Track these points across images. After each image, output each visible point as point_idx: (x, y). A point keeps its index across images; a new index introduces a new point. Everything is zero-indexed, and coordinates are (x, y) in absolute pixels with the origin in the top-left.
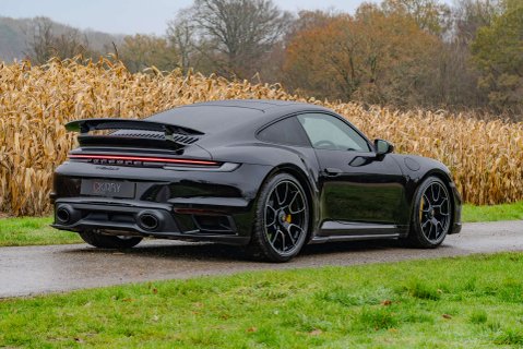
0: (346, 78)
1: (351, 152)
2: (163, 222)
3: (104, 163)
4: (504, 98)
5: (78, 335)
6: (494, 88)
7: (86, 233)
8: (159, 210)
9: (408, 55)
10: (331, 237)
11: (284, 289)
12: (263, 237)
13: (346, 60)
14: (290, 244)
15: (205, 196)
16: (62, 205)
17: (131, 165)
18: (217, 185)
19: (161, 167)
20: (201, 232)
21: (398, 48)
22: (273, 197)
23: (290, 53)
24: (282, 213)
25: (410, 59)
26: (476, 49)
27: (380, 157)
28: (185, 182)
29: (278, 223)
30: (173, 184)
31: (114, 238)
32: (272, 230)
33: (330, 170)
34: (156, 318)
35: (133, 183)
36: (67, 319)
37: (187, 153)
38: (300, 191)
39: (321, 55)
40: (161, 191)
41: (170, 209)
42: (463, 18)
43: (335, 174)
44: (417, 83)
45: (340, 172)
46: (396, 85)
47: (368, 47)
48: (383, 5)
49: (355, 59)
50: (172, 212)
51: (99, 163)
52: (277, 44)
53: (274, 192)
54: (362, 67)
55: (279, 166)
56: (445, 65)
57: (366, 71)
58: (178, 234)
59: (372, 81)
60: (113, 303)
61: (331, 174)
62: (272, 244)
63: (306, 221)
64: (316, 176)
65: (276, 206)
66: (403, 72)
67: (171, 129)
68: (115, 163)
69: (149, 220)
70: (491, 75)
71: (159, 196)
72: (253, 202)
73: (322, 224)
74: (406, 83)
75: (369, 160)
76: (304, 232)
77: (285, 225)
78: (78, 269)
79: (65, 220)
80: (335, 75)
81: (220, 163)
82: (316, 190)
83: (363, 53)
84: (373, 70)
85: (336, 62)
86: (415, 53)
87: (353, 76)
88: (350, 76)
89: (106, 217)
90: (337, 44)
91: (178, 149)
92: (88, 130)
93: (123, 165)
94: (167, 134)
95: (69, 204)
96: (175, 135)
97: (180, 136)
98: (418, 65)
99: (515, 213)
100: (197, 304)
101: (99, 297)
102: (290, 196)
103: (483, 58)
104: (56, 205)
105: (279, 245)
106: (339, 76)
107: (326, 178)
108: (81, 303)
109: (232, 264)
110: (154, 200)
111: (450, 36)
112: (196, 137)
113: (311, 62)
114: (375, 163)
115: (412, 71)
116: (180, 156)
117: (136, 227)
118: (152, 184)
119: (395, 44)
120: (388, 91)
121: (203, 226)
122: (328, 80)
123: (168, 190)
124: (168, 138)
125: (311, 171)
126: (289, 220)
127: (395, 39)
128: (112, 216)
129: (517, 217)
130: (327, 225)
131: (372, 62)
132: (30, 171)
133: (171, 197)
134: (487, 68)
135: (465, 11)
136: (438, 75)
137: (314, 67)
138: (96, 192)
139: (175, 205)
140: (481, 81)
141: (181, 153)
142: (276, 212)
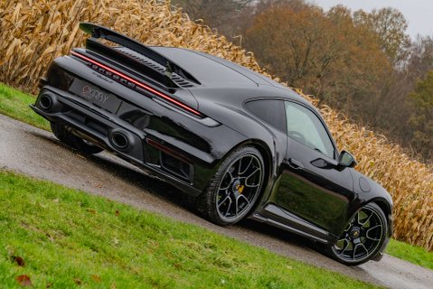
0: (297, 64)
1: (317, 152)
2: (132, 147)
3: (101, 72)
4: (427, 141)
5: (50, 232)
6: (421, 128)
7: (57, 125)
8: (134, 134)
9: (360, 67)
10: (270, 220)
11: (229, 259)
12: (213, 198)
13: (304, 49)
14: (233, 212)
15: (178, 138)
16: (48, 93)
17: (125, 84)
18: (191, 133)
19: (150, 97)
20: (162, 168)
21: (353, 58)
22: (236, 165)
23: (258, 22)
24: (238, 182)
25: (360, 72)
26: (420, 88)
27: (340, 168)
28: (166, 120)
29: (230, 190)
30: (155, 117)
31: (80, 140)
32: (222, 194)
33: (293, 161)
34: (117, 241)
35: (120, 101)
36: (40, 209)
37: (178, 94)
38: (261, 168)
39: (284, 34)
40: (142, 118)
41: (143, 138)
42: (419, 56)
43: (296, 166)
44: (357, 95)
45: (301, 166)
46: (338, 89)
47: (328, 46)
48: (356, 14)
49: (312, 50)
50: (144, 141)
51: (97, 70)
52: (249, 7)
53: (238, 161)
54: (315, 61)
55: (253, 140)
56: (388, 91)
57: (317, 65)
58: (141, 162)
59: (319, 76)
60: (79, 209)
61: (293, 165)
62: (218, 206)
63: (256, 197)
64: (280, 162)
65: (235, 174)
66: (348, 80)
67: (174, 67)
68: (112, 76)
69: (120, 139)
70: (424, 116)
71: (137, 122)
72: (217, 162)
73: (267, 205)
74: (348, 90)
75: (329, 166)
76: (250, 205)
77: (235, 193)
78: (46, 158)
79: (44, 106)
80: (289, 57)
81: (203, 116)
82: (275, 174)
83: (321, 48)
84: (324, 67)
85: (295, 46)
86: (366, 69)
87: (304, 65)
88: (301, 64)
89: (83, 120)
90: (302, 32)
91: (172, 87)
92: (98, 36)
93: (118, 81)
94: (168, 70)
95: (55, 95)
96: (174, 74)
97: (177, 76)
98: (364, 80)
99: (417, 256)
100: (153, 241)
101: (66, 198)
102: (251, 170)
103: (423, 98)
104: (42, 90)
105: (223, 209)
106: (291, 59)
107: (287, 166)
108: (50, 196)
109: (178, 209)
110: (132, 124)
111: (401, 66)
112: (191, 83)
113: (273, 37)
114: (333, 171)
115: (357, 82)
116: (170, 95)
117: (106, 140)
118: (135, 108)
119: (352, 53)
120: (328, 91)
121: (165, 165)
122: (281, 59)
123: (148, 120)
124: (167, 74)
125: (277, 154)
126: (241, 190)
127: (355, 49)
128: (89, 121)
129: (418, 262)
130: (271, 208)
131: (326, 60)
132: (17, 42)
133: (148, 128)
134: (423, 109)
135: (424, 50)
136: (378, 96)
137: (273, 43)
138: (83, 94)
139: (149, 135)
140: (413, 118)
141: (173, 92)
142: (233, 179)
